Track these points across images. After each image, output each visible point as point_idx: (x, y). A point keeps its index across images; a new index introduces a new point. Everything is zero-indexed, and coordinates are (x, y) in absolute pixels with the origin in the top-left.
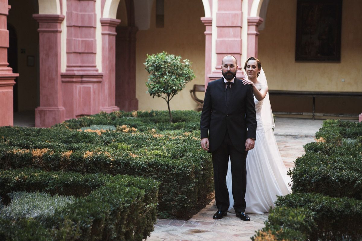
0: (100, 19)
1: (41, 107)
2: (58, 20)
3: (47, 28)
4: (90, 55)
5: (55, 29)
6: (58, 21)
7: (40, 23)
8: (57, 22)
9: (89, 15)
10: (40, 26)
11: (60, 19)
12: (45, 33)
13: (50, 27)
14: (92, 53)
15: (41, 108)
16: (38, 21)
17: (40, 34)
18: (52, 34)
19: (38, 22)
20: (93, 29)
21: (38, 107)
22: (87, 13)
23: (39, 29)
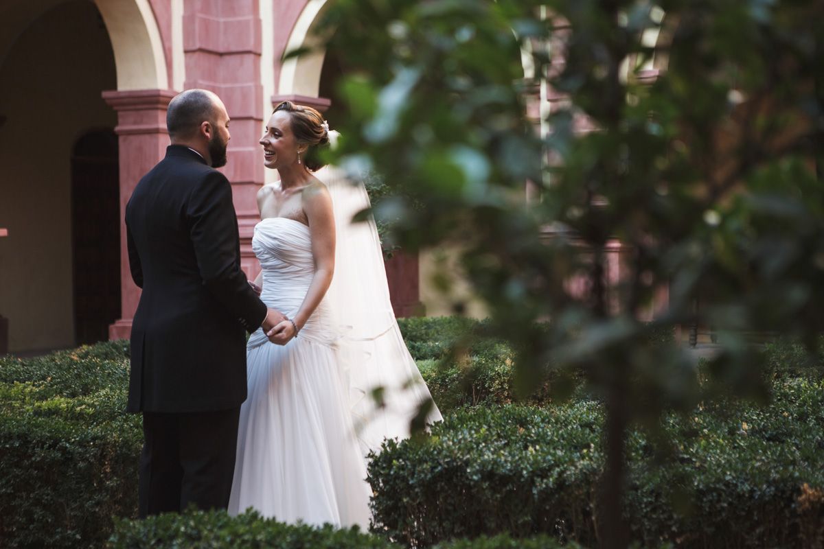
0: (272, 97)
1: (123, 320)
2: (158, 102)
3: (135, 123)
4: (247, 187)
5: (153, 126)
6: (160, 106)
7: (120, 114)
8: (157, 109)
9: (242, 88)
10: (120, 120)
11: (161, 99)
12: (132, 138)
13: (141, 122)
14: (251, 183)
15: (122, 322)
16: (115, 108)
17: (121, 139)
18: (147, 137)
19: (116, 112)
20: (252, 123)
21: (117, 321)
22: (238, 85)
23: (117, 129)
